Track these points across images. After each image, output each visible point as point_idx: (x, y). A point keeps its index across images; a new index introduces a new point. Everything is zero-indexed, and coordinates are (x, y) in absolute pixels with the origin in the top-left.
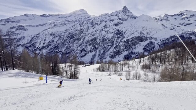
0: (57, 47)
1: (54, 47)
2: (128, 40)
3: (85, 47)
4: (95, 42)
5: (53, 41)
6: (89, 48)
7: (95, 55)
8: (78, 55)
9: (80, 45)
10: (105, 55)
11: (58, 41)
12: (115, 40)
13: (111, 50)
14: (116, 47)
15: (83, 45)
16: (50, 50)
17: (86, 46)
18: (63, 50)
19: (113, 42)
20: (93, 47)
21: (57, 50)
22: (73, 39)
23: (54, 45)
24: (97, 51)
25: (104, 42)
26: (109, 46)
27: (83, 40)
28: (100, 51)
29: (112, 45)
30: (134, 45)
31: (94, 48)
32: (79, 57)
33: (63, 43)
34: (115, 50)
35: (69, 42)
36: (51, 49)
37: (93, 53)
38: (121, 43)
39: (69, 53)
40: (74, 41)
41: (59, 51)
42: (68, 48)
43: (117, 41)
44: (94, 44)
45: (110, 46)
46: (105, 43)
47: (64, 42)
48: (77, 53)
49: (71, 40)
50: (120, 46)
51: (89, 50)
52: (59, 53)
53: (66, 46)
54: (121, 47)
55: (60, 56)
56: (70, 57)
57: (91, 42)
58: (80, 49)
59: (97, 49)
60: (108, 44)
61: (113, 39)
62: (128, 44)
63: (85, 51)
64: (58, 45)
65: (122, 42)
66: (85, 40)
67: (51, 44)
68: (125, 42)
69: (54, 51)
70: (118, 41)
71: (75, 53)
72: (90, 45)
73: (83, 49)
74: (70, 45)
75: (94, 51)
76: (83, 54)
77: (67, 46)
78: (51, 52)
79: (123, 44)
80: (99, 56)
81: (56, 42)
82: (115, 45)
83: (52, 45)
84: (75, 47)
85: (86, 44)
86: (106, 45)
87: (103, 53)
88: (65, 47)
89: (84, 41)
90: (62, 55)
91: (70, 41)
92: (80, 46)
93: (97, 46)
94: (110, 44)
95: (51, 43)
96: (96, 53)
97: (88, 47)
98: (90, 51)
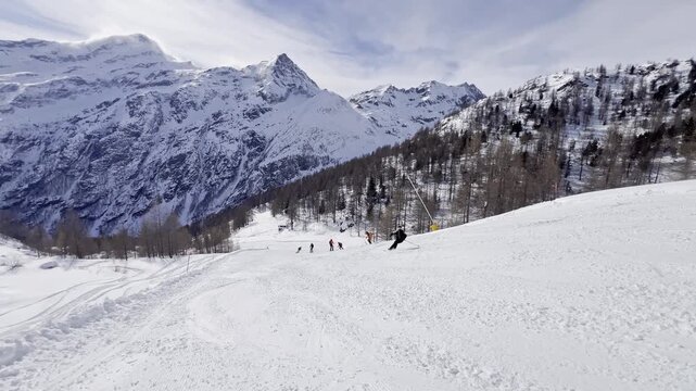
0: (37, 188)
1: (26, 186)
2: (273, 164)
3: (148, 183)
4: (181, 168)
5: (20, 163)
6: (162, 186)
7: (179, 208)
8: (122, 210)
9: (131, 178)
10: (210, 207)
11: (41, 167)
12: (243, 162)
13: (227, 193)
14: (242, 183)
15: (141, 177)
16: (7, 199)
17: (152, 179)
18: (67, 197)
19: (235, 169)
20: (175, 185)
21: (42, 199)
22: (103, 159)
23: (27, 181)
24: (188, 194)
25: (209, 168)
26: (223, 179)
27: (142, 161)
28: (195, 196)
29: (232, 179)
30: (287, 178)
31: (177, 187)
32: (128, 217)
33: (64, 171)
34: (237, 193)
35: (86, 166)
36: (13, 195)
37: (175, 201)
38: (256, 173)
39: (88, 205)
40: (108, 164)
41: (51, 199)
42: (84, 189)
43: (246, 167)
44: (178, 174)
45: (226, 180)
46: (213, 172)
47: (68, 169)
48: (118, 204)
49: (94, 163)
50: (251, 182)
51: (162, 193)
52: (50, 208)
53: (79, 181)
54: (255, 183)
55: (57, 216)
56: (93, 219)
57: (168, 170)
58: (129, 189)
59: (187, 188)
60: (222, 175)
61: (235, 159)
62: (272, 175)
63: (148, 196)
64: (44, 178)
65: (257, 169)
66: (149, 160)
67: (9, 174)
68: (265, 169)
69: (26, 202)
70: (249, 165)
71: (114, 203)
72: (165, 177)
73: (141, 192)
74: (93, 180)
75: (179, 195)
76: (141, 207)
77: (81, 184)
78: (15, 204)
79: (259, 175)
80: (191, 211)
81: (31, 169)
82: (239, 178)
83: (18, 180)
84: (111, 184)
85: (152, 173)
86: (216, 177)
87: (204, 201)
88: (73, 187)
89: (145, 164)
90: (64, 212)
91: (90, 166)
92: (132, 181)
93: (186, 181)
94: (228, 174)
95: (9, 170)
96: (183, 201)
97: (160, 184)
98: (166, 196)
